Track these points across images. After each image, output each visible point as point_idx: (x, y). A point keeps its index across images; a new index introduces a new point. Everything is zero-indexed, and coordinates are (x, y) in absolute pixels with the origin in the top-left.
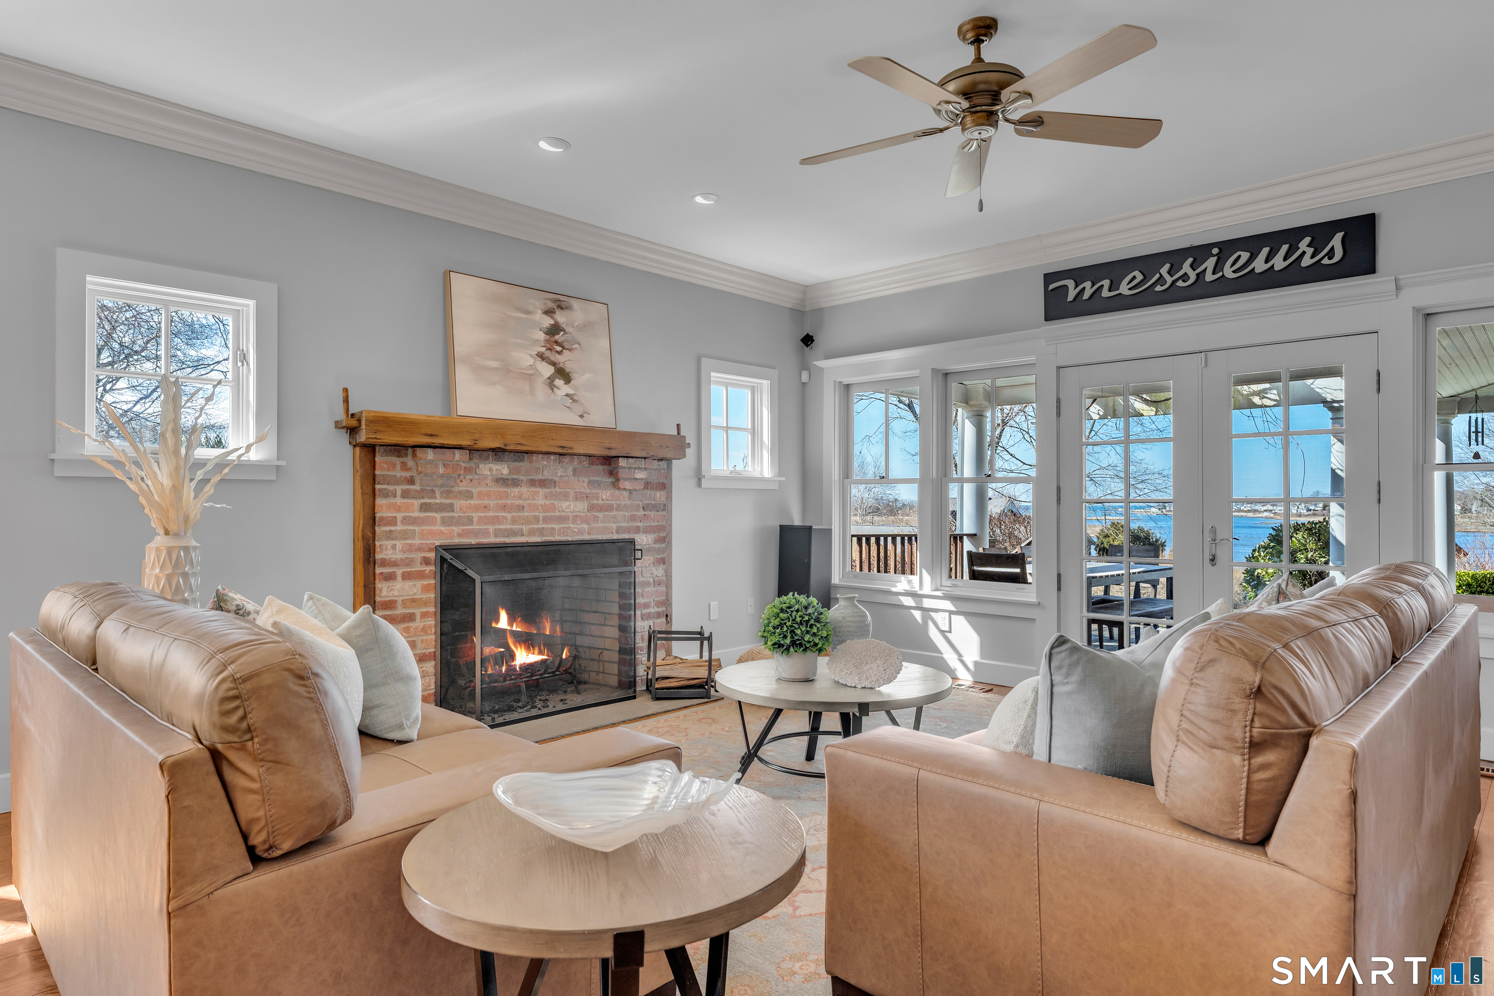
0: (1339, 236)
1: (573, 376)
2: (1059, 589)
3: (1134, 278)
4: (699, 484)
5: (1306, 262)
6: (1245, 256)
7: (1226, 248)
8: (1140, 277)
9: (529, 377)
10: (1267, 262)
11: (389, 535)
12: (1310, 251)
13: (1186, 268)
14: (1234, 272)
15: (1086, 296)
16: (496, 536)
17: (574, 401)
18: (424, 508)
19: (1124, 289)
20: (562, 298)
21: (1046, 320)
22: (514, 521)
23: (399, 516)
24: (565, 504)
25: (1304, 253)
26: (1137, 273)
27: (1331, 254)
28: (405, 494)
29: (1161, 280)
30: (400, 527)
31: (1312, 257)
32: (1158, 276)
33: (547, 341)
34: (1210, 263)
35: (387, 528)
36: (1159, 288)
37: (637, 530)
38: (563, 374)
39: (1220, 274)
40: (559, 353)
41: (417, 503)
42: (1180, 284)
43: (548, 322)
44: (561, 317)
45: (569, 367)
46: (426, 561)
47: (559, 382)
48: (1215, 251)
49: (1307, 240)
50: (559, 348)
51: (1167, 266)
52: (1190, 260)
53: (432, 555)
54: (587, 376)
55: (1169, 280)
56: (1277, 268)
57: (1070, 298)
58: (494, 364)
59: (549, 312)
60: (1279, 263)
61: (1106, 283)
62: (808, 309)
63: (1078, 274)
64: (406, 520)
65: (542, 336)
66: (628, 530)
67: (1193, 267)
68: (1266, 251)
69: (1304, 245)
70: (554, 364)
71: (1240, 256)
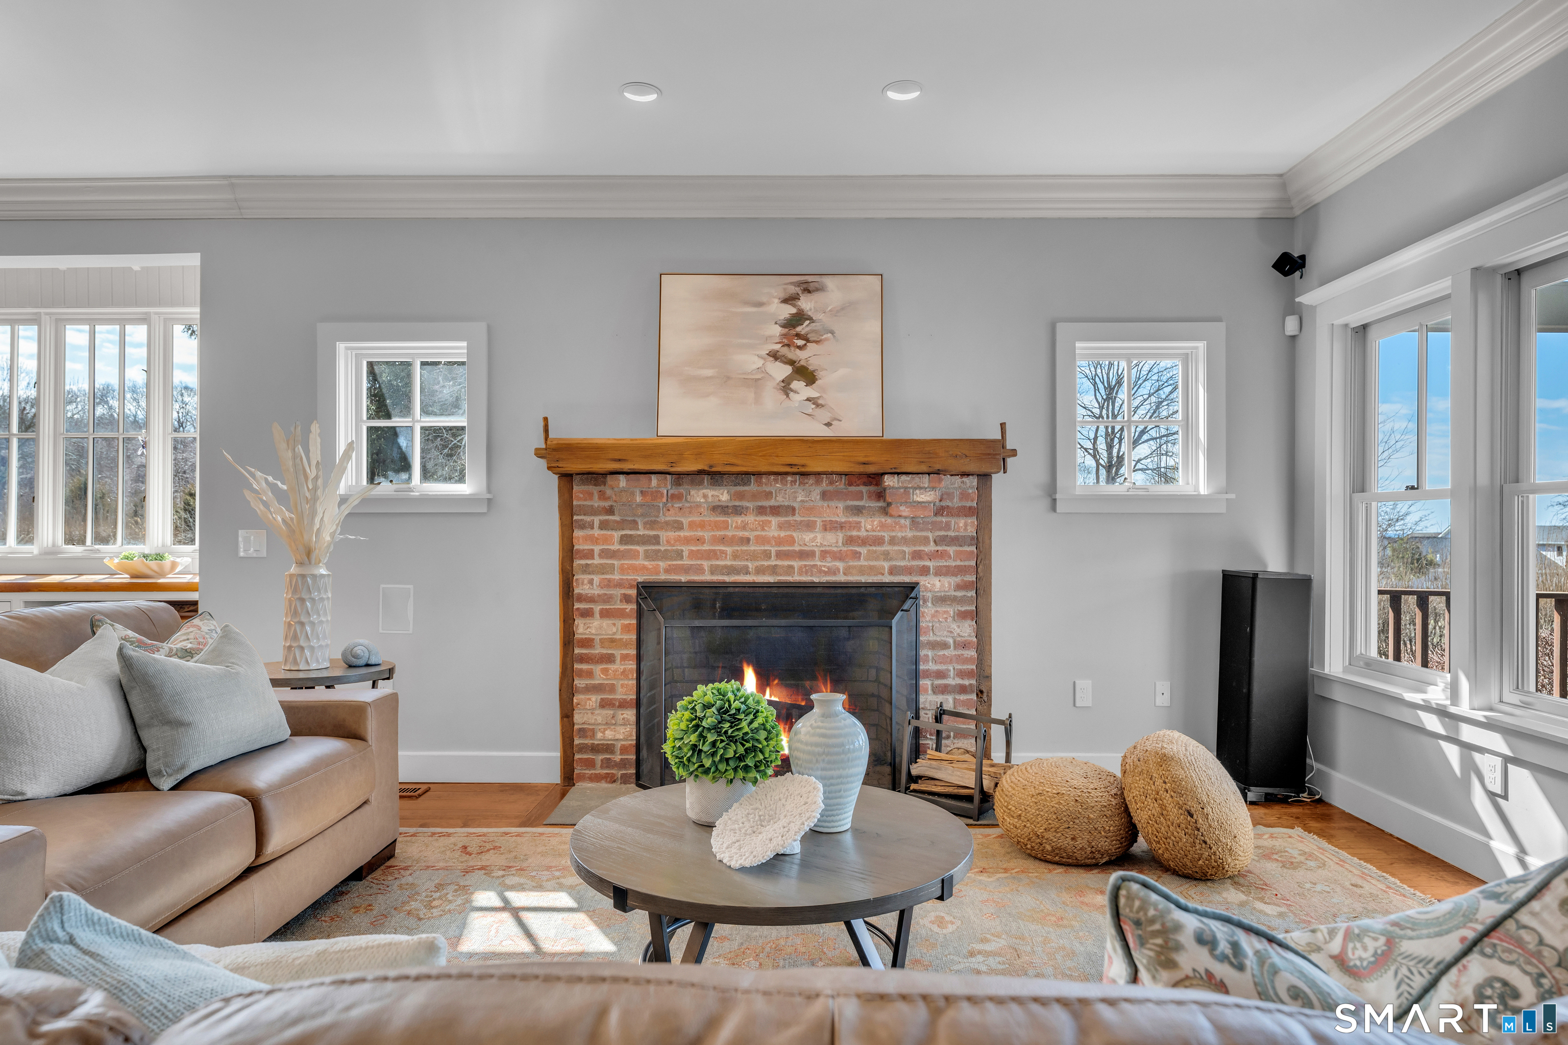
1: (819, 374)
4: (1054, 508)
9: (755, 382)
11: (586, 569)
16: (712, 573)
17: (818, 405)
18: (624, 540)
20: (810, 279)
22: (735, 556)
23: (597, 549)
24: (807, 537)
28: (604, 526)
30: (597, 561)
33: (784, 335)
35: (583, 562)
37: (925, 571)
38: (806, 375)
40: (800, 348)
41: (617, 535)
43: (788, 311)
44: (806, 304)
45: (813, 364)
46: (626, 599)
47: (798, 385)
50: (800, 342)
53: (633, 592)
54: (842, 372)
58: (709, 372)
59: (789, 300)
62: (1297, 212)
64: (605, 554)
65: (777, 330)
66: (909, 571)
70: (791, 363)
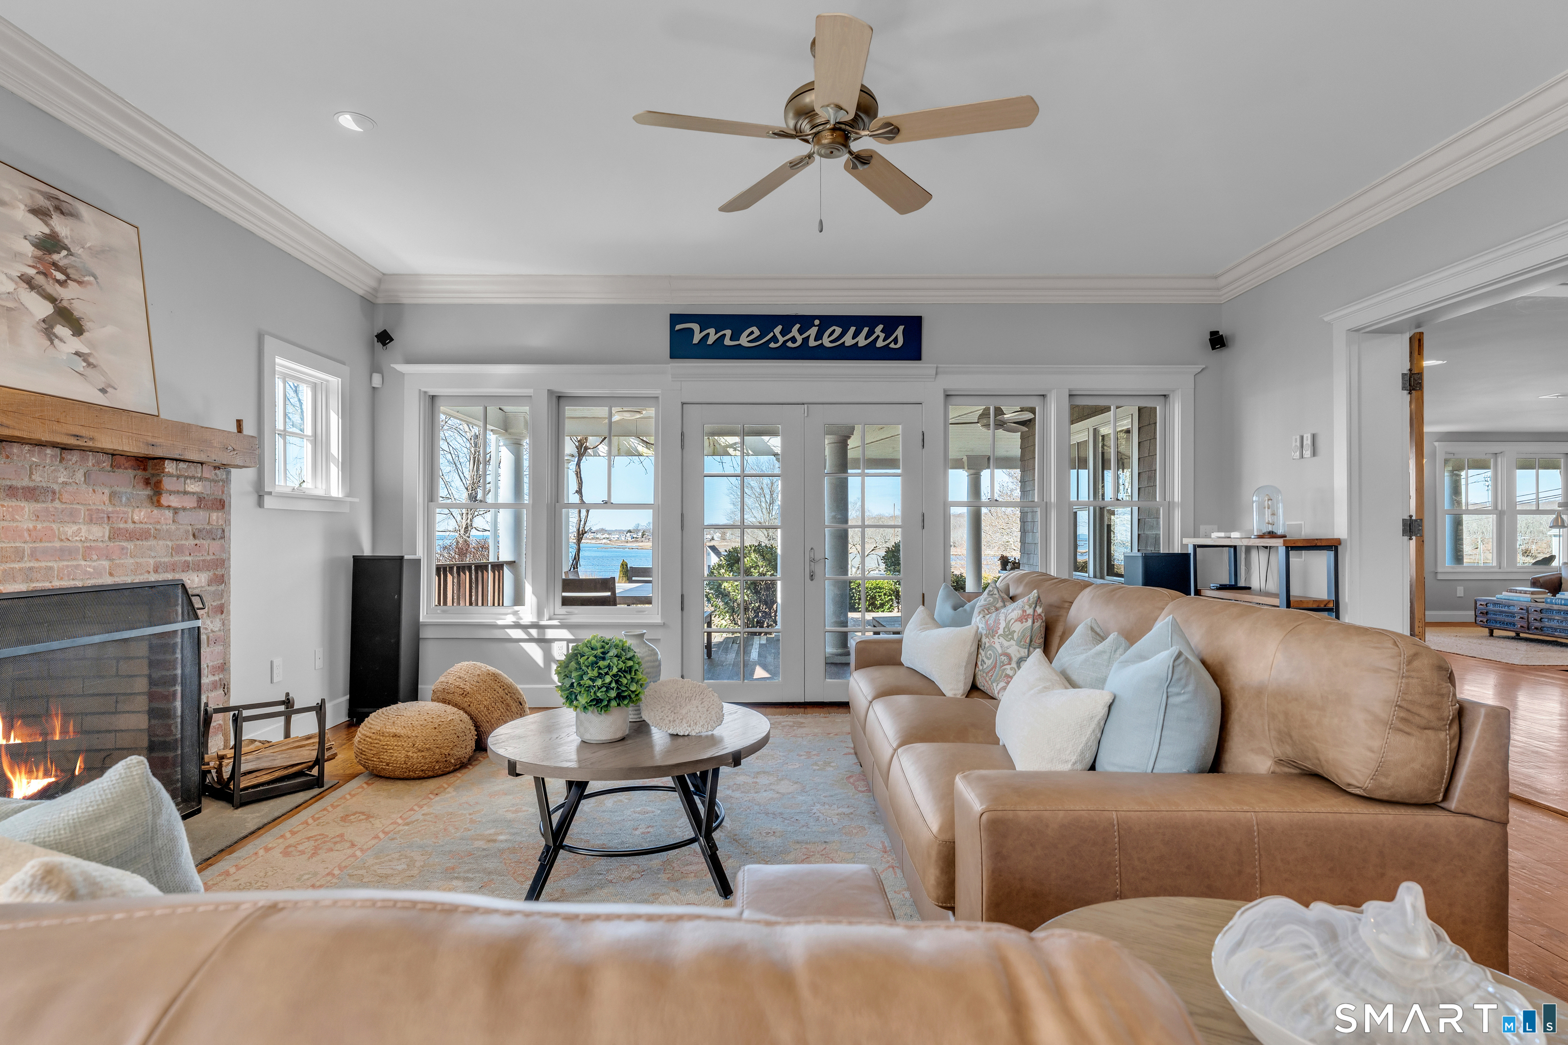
0: (901, 328)
2: (682, 609)
3: (752, 333)
5: (880, 344)
6: (838, 330)
7: (827, 321)
8: (757, 333)
10: (854, 338)
12: (882, 335)
13: (795, 332)
14: (831, 342)
15: (710, 342)
19: (744, 341)
21: (671, 357)
25: (878, 337)
26: (754, 329)
27: (896, 341)
29: (774, 339)
31: (884, 341)
32: (772, 334)
34: (813, 331)
36: (772, 345)
39: (820, 342)
42: (790, 344)
48: (817, 322)
49: (881, 327)
51: (780, 328)
52: (798, 326)
55: (781, 340)
56: (860, 345)
57: (696, 341)
60: (862, 341)
61: (728, 332)
62: (383, 301)
63: (705, 321)
67: (801, 331)
68: (853, 329)
69: (878, 329)
71: (834, 331)
